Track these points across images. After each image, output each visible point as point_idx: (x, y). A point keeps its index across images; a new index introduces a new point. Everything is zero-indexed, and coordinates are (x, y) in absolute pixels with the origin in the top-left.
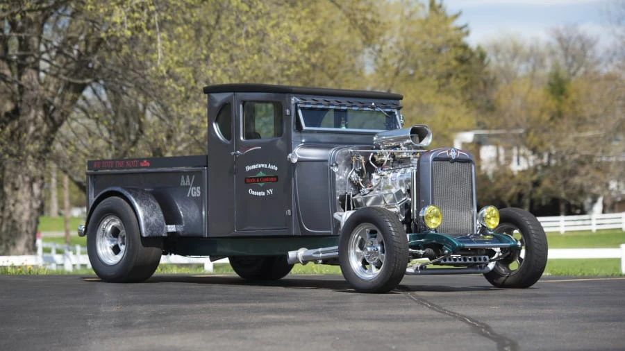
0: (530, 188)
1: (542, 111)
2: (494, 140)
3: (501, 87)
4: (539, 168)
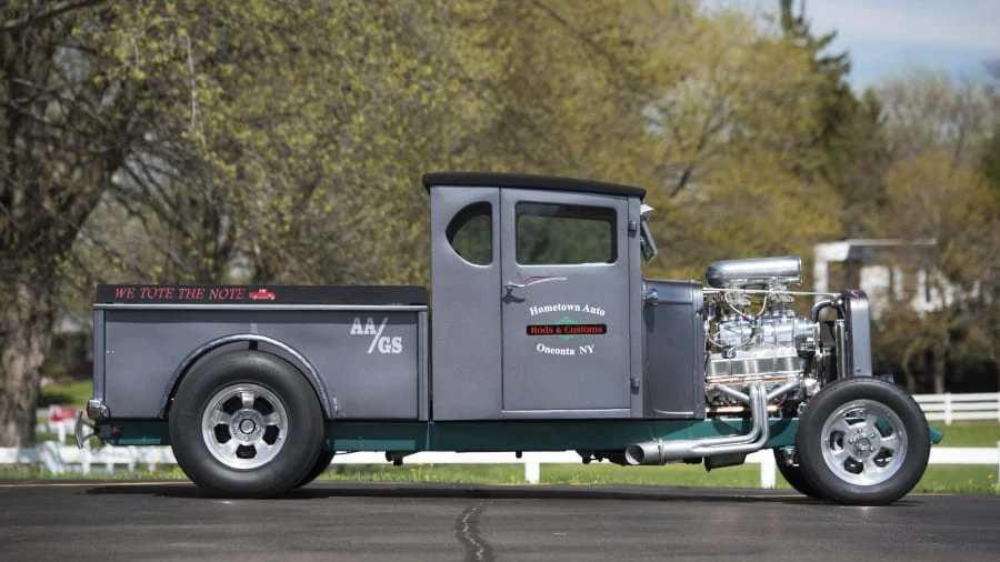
0: (946, 342)
1: (971, 208)
2: (884, 256)
3: (904, 163)
4: (964, 307)
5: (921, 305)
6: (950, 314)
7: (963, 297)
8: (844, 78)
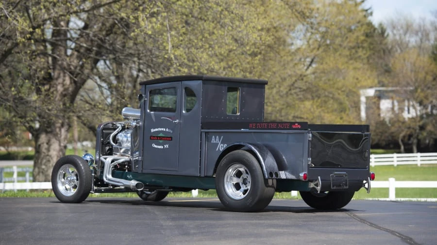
0: (418, 131)
4: (425, 116)
5: (406, 115)
6: (418, 119)
7: (424, 111)
8: (370, 18)
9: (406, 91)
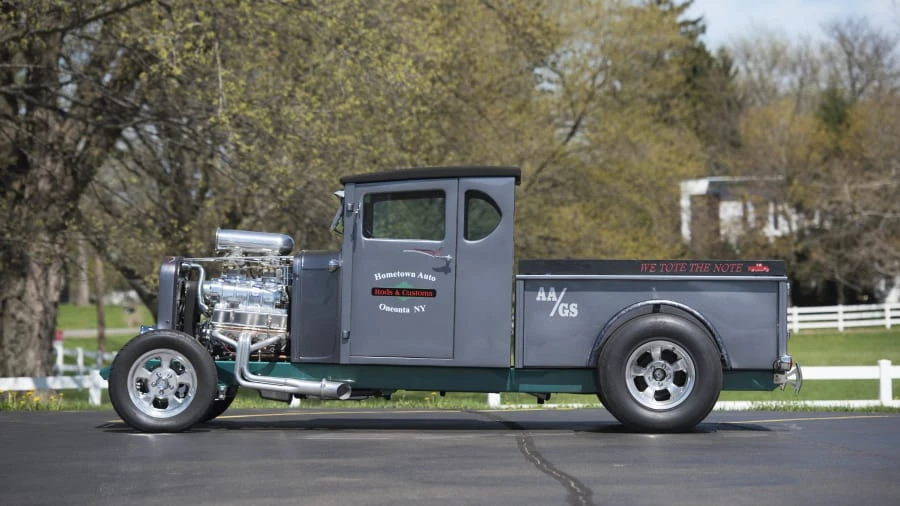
0: (793, 263)
1: (811, 148)
3: (753, 111)
4: (807, 233)
5: (771, 232)
6: (795, 238)
7: (806, 224)
8: (701, 38)
9: (769, 185)
